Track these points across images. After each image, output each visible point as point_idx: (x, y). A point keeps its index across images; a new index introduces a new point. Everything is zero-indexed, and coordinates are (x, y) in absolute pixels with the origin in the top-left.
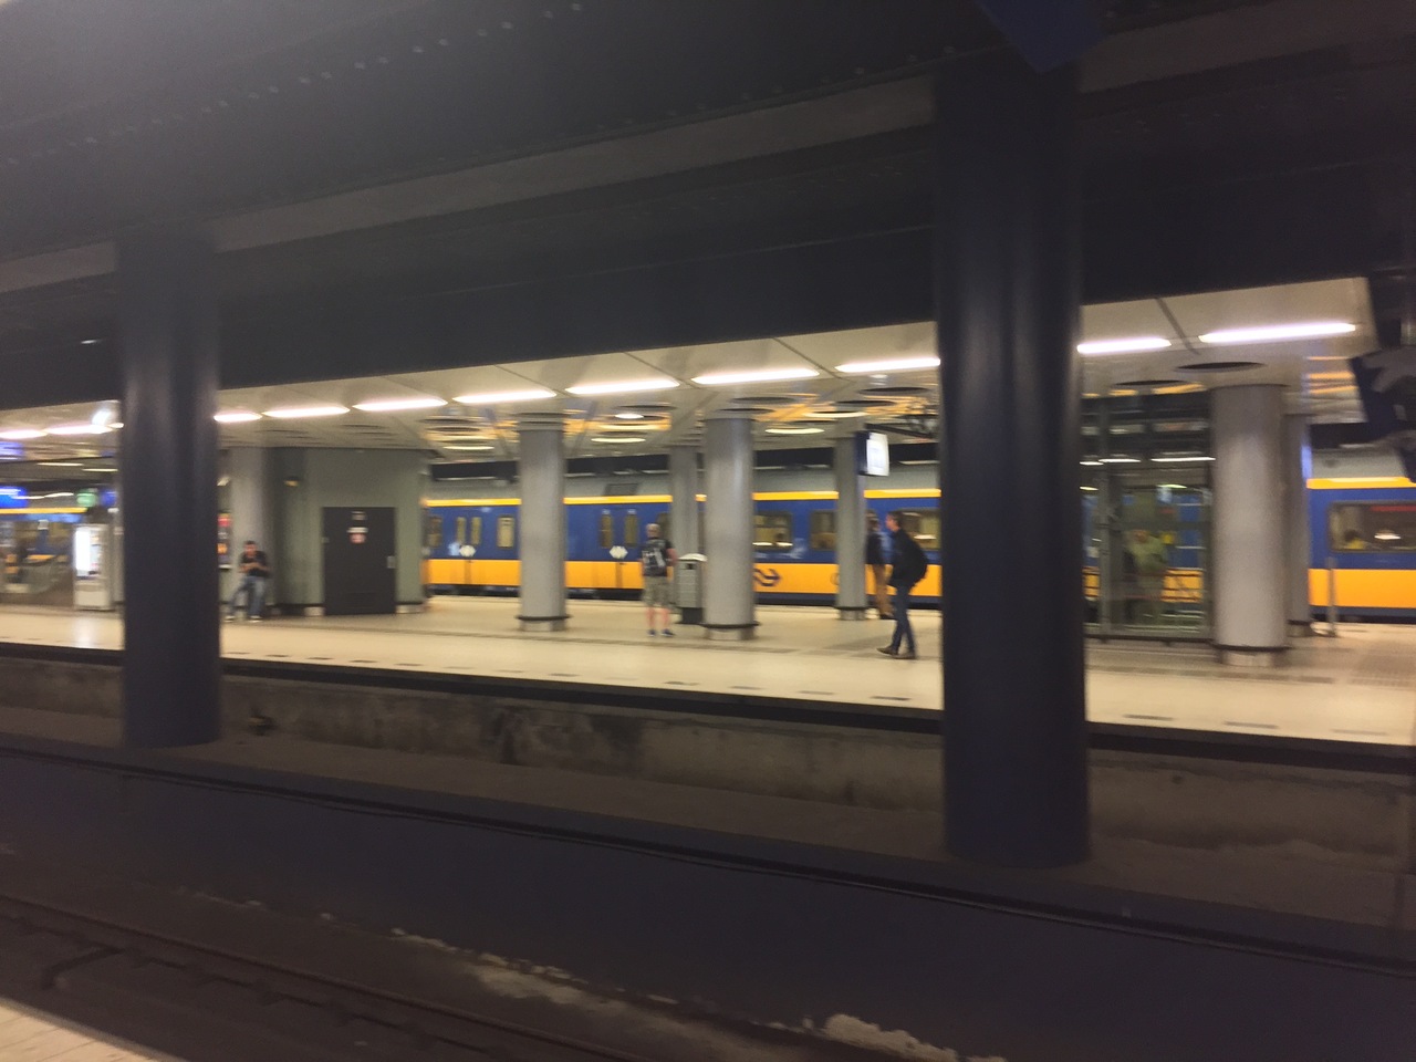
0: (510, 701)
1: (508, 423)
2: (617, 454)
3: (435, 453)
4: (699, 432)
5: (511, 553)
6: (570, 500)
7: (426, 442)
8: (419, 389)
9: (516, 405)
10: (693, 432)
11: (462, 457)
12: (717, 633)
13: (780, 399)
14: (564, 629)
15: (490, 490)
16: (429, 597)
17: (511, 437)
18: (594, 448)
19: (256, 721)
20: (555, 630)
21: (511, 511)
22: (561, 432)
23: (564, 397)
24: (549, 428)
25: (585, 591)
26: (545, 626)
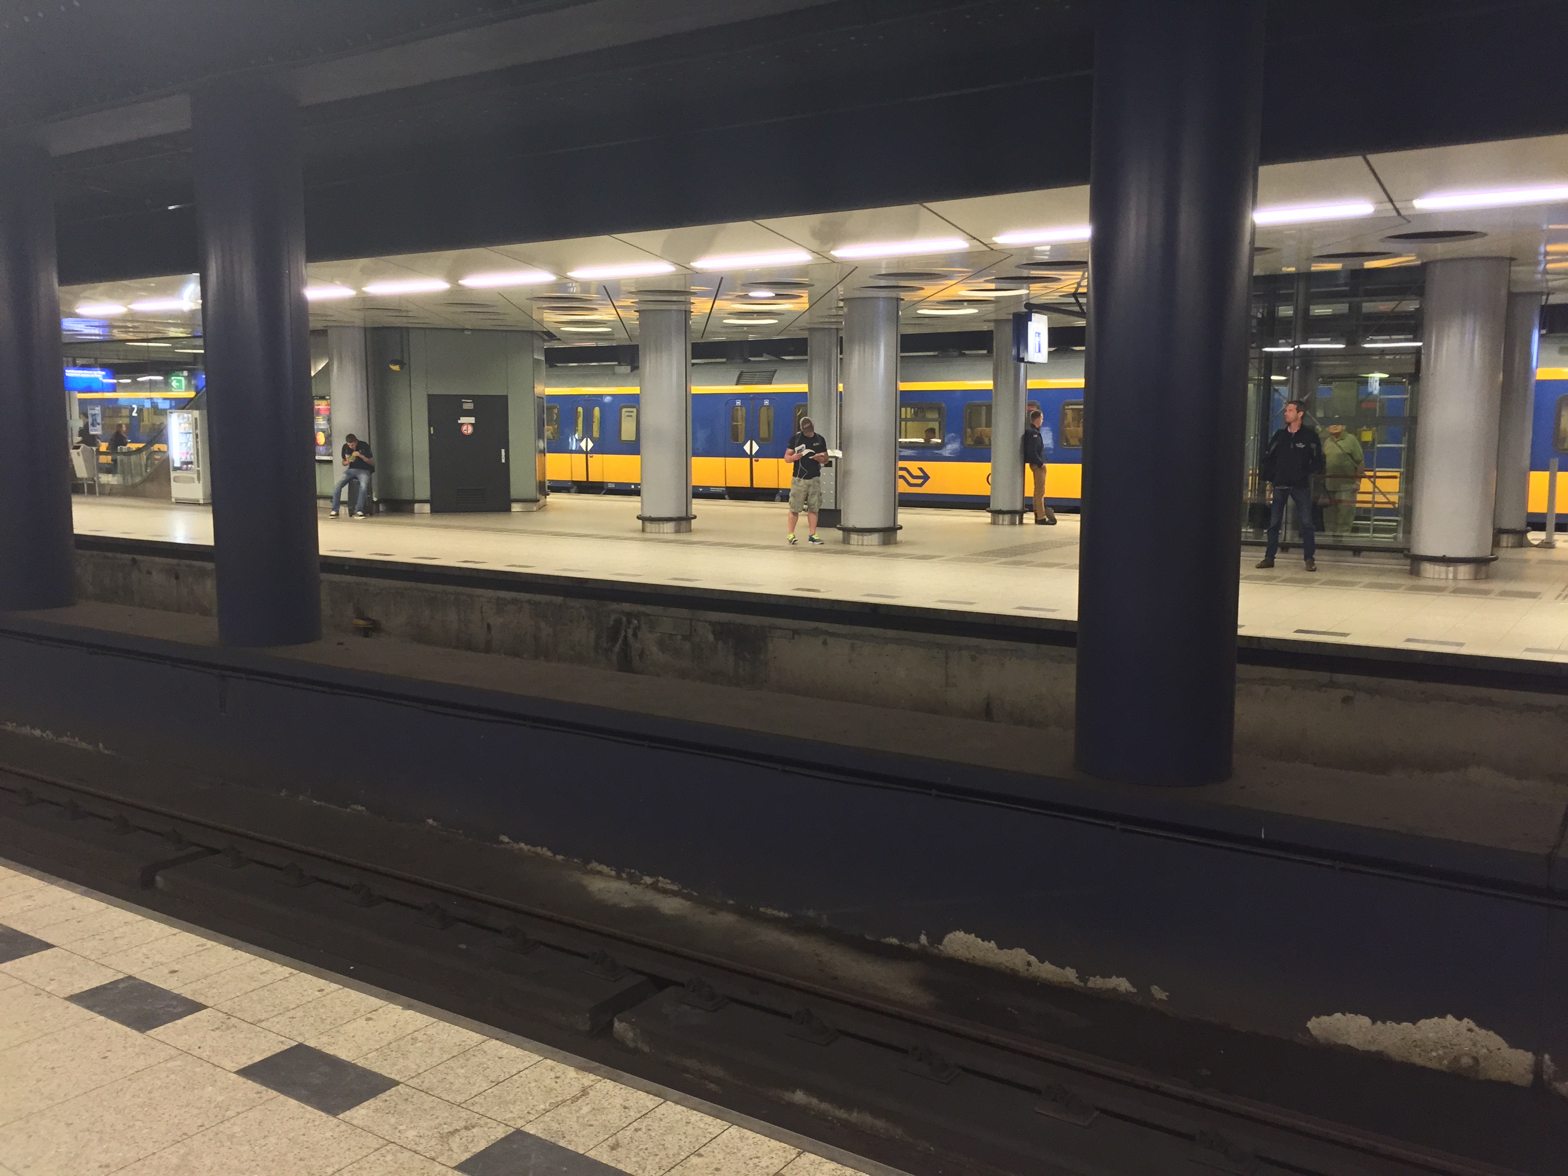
0: (626, 607)
1: (628, 302)
2: (751, 337)
3: (550, 336)
4: (841, 313)
5: (633, 448)
6: (696, 389)
7: (540, 322)
8: (529, 262)
9: (637, 281)
10: (834, 312)
11: (581, 340)
12: (854, 537)
13: (931, 274)
14: (689, 530)
15: (613, 377)
16: (546, 494)
17: (632, 317)
18: (724, 330)
19: (361, 623)
20: (678, 531)
21: (633, 401)
22: (687, 313)
23: (689, 272)
24: (674, 307)
25: (712, 490)
26: (669, 527)
